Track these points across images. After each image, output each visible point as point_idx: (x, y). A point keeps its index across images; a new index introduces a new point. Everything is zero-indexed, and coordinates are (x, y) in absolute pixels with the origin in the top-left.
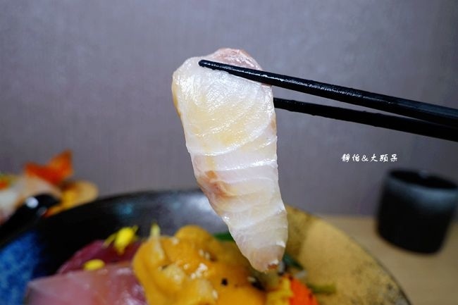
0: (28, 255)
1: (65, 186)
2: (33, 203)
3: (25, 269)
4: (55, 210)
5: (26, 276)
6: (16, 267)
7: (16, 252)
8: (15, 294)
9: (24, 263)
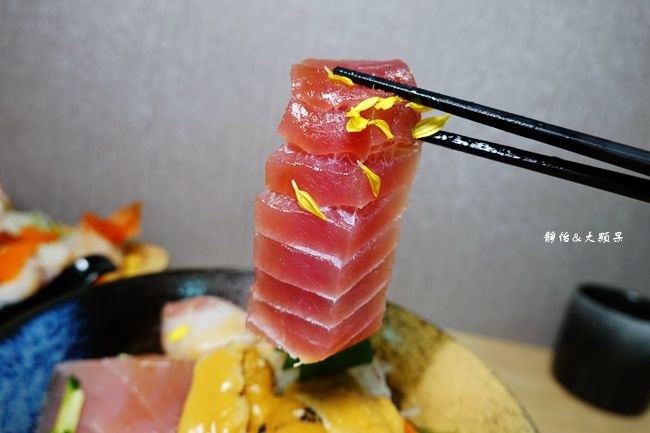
0: (64, 331)
1: (128, 249)
2: (83, 265)
3: (58, 347)
4: (110, 277)
5: (57, 356)
6: (46, 344)
7: (49, 325)
8: (39, 377)
9: (56, 340)
